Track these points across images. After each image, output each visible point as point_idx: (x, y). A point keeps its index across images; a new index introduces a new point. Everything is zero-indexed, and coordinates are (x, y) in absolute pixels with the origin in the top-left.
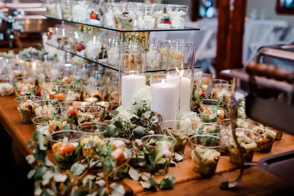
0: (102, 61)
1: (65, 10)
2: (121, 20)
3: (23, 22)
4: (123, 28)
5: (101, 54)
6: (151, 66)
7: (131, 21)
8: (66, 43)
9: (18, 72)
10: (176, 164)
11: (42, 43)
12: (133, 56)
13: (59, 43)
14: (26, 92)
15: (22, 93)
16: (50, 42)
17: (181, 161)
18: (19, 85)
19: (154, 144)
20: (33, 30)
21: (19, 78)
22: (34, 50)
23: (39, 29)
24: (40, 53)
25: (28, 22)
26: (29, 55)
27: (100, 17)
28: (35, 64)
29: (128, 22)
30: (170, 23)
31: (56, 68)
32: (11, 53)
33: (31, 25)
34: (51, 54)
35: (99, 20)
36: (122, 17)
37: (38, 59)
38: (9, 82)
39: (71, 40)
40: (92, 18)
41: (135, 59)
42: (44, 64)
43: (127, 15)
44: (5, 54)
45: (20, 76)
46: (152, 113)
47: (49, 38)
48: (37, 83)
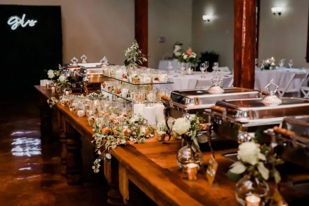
0: (128, 98)
1: (112, 73)
2: (134, 79)
3: (89, 77)
4: (135, 83)
5: (128, 95)
6: (150, 101)
7: (139, 80)
8: (113, 90)
9: (87, 105)
10: (150, 138)
11: (100, 90)
12: (140, 96)
13: (109, 90)
14: (91, 113)
15: (90, 114)
16: (104, 89)
17: (153, 137)
18: (88, 111)
19: (139, 128)
20: (95, 81)
21: (88, 108)
22: (96, 94)
23: (98, 81)
24: (99, 96)
25: (92, 76)
26: (92, 97)
27: (127, 77)
28: (96, 102)
29: (137, 80)
30: (158, 80)
31: (107, 103)
32: (82, 96)
33: (93, 78)
34: (105, 96)
35: (126, 78)
36: (135, 78)
37: (98, 99)
38: (82, 110)
39: (115, 88)
40: (124, 77)
41: (141, 97)
42: (101, 101)
43: (137, 77)
44: (79, 96)
45: (88, 107)
46: (144, 119)
47: (104, 87)
48: (96, 110)
